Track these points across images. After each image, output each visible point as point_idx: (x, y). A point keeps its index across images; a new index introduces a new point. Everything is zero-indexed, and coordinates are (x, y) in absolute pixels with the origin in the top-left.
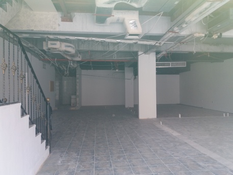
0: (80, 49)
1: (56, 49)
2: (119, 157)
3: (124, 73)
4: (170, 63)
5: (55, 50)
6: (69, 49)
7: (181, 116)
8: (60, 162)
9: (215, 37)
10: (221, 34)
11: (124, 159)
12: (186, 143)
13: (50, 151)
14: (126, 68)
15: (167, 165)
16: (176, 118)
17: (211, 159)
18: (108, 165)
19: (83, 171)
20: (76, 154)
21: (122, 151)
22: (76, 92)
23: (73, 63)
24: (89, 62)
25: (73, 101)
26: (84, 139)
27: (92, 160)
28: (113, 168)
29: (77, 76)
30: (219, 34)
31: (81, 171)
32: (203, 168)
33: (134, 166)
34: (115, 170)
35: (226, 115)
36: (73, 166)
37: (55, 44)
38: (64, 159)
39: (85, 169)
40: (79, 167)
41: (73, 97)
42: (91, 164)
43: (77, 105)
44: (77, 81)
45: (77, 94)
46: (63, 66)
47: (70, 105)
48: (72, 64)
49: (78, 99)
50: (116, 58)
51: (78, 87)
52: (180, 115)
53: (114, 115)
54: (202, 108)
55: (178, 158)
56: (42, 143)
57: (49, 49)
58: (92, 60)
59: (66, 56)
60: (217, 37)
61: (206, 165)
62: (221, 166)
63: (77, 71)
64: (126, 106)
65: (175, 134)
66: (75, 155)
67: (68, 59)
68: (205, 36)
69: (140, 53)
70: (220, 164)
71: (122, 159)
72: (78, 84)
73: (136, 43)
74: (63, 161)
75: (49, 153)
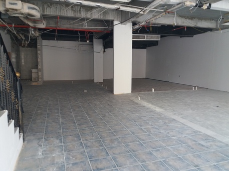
0: (46, 13)
1: (16, 10)
2: (112, 141)
3: (93, 45)
4: (145, 35)
5: (15, 12)
6: (33, 12)
7: (155, 90)
8: (40, 153)
9: (205, 7)
10: (210, 5)
11: (119, 143)
12: (174, 119)
13: (24, 139)
14: (95, 40)
15: (169, 148)
16: (150, 92)
17: (209, 136)
18: (104, 153)
19: (76, 164)
20: (58, 141)
21: (112, 133)
22: (37, 66)
23: (35, 31)
24: (54, 31)
25: (34, 75)
26: (61, 120)
27: (81, 147)
28: (110, 156)
29: (38, 47)
30: (208, 5)
31: (74, 164)
32: (207, 148)
33: (134, 151)
34: (114, 159)
35: (195, 89)
36: (60, 157)
37: (16, 4)
38: (44, 149)
39: (77, 161)
40: (68, 158)
41: (34, 70)
42: (82, 153)
43: (40, 80)
44: (39, 52)
45: (39, 67)
46: (21, 35)
47: (31, 79)
48: (33, 33)
49: (40, 73)
50: (86, 27)
51: (39, 60)
52: (153, 89)
53: (85, 91)
54: (168, 82)
55: (176, 138)
56: (9, 125)
57: (7, 10)
58: (58, 28)
59: (26, 22)
60: (206, 7)
61: (209, 144)
62: (223, 144)
63: (38, 41)
64: (96, 81)
65: (158, 110)
66: (56, 142)
67: (29, 26)
68: (196, 6)
69: (116, 22)
70: (220, 142)
71: (116, 143)
72: (39, 56)
73: (117, 9)
74: (44, 151)
75: (22, 142)
